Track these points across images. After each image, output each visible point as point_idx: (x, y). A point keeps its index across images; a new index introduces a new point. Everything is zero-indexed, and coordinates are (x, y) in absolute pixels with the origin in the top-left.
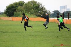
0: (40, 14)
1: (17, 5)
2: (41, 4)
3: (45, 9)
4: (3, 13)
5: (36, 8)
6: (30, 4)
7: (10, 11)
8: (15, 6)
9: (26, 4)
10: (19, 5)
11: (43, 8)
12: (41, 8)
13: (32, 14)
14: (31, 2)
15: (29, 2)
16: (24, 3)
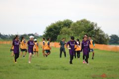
1: (62, 26)
2: (96, 25)
3: (102, 32)
4: (41, 36)
5: (90, 30)
6: (80, 24)
7: (52, 33)
8: (58, 26)
9: (75, 24)
10: (64, 25)
11: (98, 30)
12: (96, 30)
14: (82, 21)
15: (78, 22)
16: (71, 23)
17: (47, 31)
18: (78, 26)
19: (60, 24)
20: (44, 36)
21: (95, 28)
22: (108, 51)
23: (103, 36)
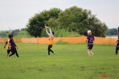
1: (48, 16)
2: (90, 12)
3: (97, 21)
4: (23, 30)
6: (69, 13)
7: (36, 26)
8: (43, 17)
10: (51, 15)
11: (93, 18)
12: (90, 19)
14: (72, 9)
15: (67, 10)
16: (59, 12)
17: (30, 24)
18: (68, 15)
19: (45, 14)
20: (27, 30)
21: (89, 17)
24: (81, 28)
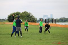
0: (30, 20)
2: (31, 14)
3: (34, 17)
5: (28, 16)
7: (11, 18)
9: (21, 14)
12: (31, 16)
13: (25, 20)
14: (25, 12)
16: (19, 13)
17: (8, 17)
18: (23, 14)
19: (14, 14)
20: (7, 20)
22: (36, 26)
23: (34, 19)
24: (28, 19)
